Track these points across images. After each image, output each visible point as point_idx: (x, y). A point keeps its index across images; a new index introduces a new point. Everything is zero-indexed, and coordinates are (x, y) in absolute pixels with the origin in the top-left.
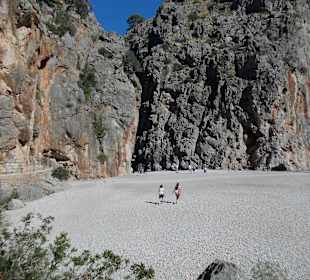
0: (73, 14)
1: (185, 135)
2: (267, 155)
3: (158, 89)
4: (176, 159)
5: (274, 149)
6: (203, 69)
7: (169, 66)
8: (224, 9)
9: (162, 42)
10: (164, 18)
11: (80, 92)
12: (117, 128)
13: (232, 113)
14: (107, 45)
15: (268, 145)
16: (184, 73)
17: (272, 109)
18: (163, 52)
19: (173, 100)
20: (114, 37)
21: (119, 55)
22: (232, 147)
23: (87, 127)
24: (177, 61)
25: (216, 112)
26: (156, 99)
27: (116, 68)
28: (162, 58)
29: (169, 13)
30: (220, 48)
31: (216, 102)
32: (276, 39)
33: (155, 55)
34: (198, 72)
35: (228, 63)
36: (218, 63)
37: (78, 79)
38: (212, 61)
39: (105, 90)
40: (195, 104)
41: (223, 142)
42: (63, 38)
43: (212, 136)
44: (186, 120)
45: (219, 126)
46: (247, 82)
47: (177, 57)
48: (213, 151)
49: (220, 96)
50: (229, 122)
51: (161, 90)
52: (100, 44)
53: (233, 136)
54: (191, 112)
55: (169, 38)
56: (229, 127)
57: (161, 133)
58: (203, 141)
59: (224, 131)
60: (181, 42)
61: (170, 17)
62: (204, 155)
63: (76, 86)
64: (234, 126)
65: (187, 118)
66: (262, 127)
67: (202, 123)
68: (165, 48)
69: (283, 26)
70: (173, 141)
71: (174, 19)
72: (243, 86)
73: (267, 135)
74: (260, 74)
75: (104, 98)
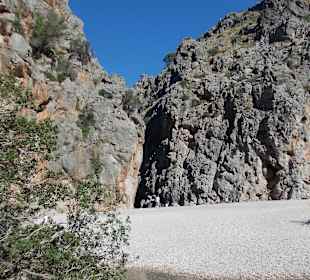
0: (75, 62)
1: (202, 172)
2: (288, 189)
3: (176, 126)
4: (193, 197)
5: (295, 182)
6: (221, 102)
7: (187, 102)
8: (247, 41)
9: (180, 79)
10: (184, 55)
11: (79, 131)
12: (114, 163)
13: (249, 146)
14: (108, 86)
15: (288, 179)
16: (202, 108)
17: (290, 140)
18: (181, 89)
19: (191, 137)
20: (115, 78)
21: (119, 95)
22: (250, 182)
23: (84, 162)
24: (195, 97)
25: (233, 146)
26: (174, 135)
27: (115, 107)
28: (180, 95)
29: (189, 50)
30: (238, 81)
31: (233, 136)
32: (297, 67)
33: (174, 92)
34: (216, 106)
35: (245, 95)
36: (236, 97)
37: (77, 119)
38: (229, 94)
39: (102, 128)
40: (213, 139)
41: (241, 177)
42: (63, 84)
43: (229, 171)
44: (204, 156)
45: (236, 161)
46: (264, 112)
47: (196, 93)
48: (231, 187)
49: (237, 129)
50: (247, 155)
51: (180, 127)
52: (101, 86)
53: (251, 171)
54: (209, 147)
55: (188, 75)
56: (247, 162)
57: (180, 171)
58: (220, 177)
59: (242, 165)
60: (200, 77)
61: (190, 54)
62: (222, 192)
63: (74, 126)
64: (252, 160)
65: (205, 154)
66: (281, 159)
67: (220, 158)
68: (183, 85)
69: (305, 52)
70: (191, 178)
71: (194, 55)
72: (260, 118)
73: (287, 167)
74: (278, 103)
75: (103, 135)
